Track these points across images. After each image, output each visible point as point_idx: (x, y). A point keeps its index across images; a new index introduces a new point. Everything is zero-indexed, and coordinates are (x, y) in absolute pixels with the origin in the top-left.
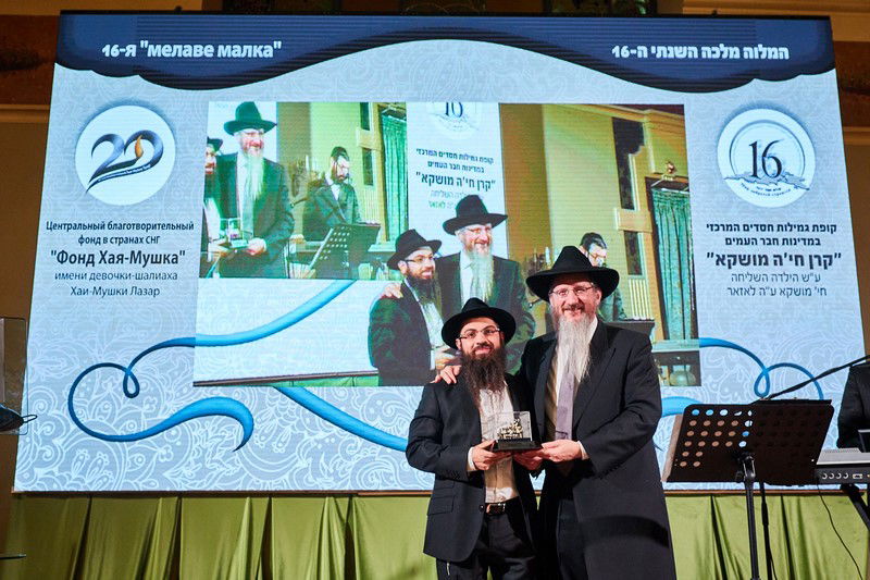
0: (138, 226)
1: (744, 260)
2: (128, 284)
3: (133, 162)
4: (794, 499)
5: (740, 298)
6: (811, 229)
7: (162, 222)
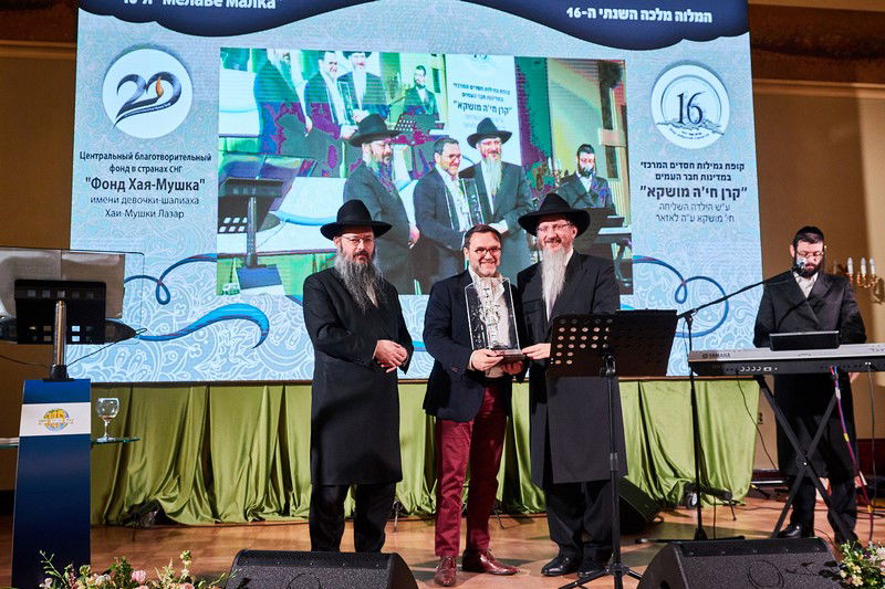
0: (162, 157)
1: (670, 192)
2: (156, 208)
3: (155, 100)
4: (703, 383)
5: (666, 223)
6: (724, 167)
7: (183, 154)
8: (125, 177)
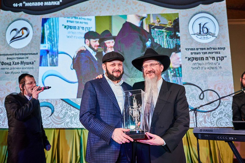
0: (23, 54)
1: (196, 59)
2: (20, 70)
3: (21, 36)
5: (195, 70)
6: (217, 49)
7: (29, 53)
8: (11, 61)
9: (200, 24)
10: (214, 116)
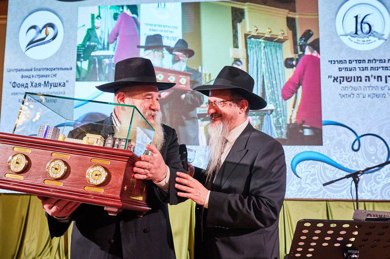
0: (47, 69)
1: (349, 80)
3: (44, 39)
5: (346, 99)
6: (387, 61)
7: (58, 67)
8: (28, 81)
9: (356, 17)
10: (378, 180)
